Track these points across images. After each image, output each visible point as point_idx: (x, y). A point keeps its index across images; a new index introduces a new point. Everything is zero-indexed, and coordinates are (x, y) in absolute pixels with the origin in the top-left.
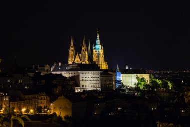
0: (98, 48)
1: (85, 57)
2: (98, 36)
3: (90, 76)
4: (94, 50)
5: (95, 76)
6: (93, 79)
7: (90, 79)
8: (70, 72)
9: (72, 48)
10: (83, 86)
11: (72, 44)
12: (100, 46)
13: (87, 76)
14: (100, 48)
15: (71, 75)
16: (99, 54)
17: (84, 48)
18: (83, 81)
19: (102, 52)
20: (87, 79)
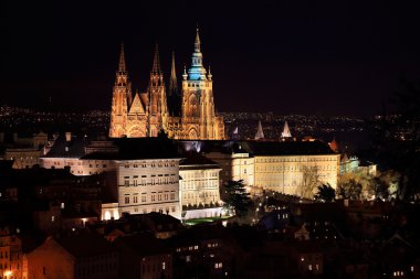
0: (196, 76)
1: (159, 104)
2: (198, 43)
3: (148, 171)
4: (185, 83)
5: (163, 170)
6: (156, 179)
7: (147, 180)
8: (93, 162)
9: (122, 78)
10: (127, 201)
11: (122, 66)
12: (204, 71)
13: (140, 171)
14: (203, 77)
15: (94, 170)
16: (198, 94)
17: (154, 78)
18: (127, 184)
19: (207, 87)
20: (139, 180)
